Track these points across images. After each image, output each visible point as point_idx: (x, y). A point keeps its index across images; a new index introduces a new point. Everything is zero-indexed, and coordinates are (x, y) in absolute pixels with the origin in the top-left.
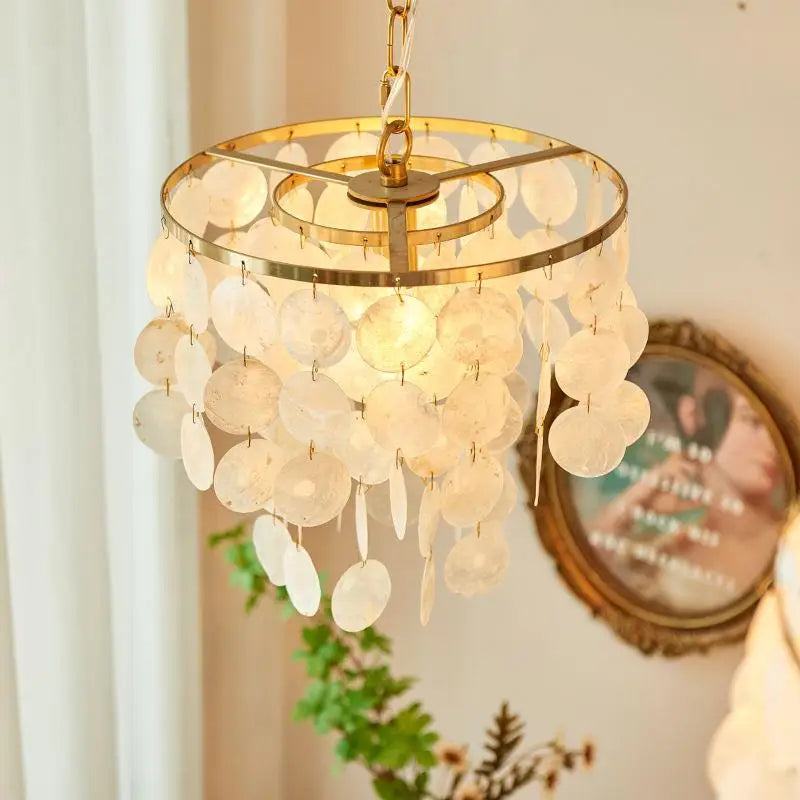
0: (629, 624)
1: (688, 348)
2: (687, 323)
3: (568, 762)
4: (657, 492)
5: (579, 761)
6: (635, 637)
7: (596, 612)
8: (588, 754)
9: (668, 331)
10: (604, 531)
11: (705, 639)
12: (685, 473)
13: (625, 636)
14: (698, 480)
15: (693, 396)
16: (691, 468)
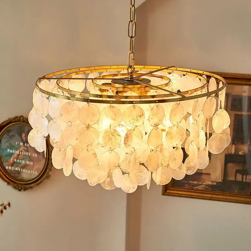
0: (15, 185)
1: (22, 122)
2: (22, 116)
3: (5, 208)
4: (19, 155)
5: (7, 206)
6: (17, 188)
7: (8, 183)
8: (9, 205)
9: (18, 118)
10: (8, 166)
11: (32, 185)
12: (24, 150)
13: (15, 188)
14: (28, 151)
15: (24, 133)
16: (25, 149)
